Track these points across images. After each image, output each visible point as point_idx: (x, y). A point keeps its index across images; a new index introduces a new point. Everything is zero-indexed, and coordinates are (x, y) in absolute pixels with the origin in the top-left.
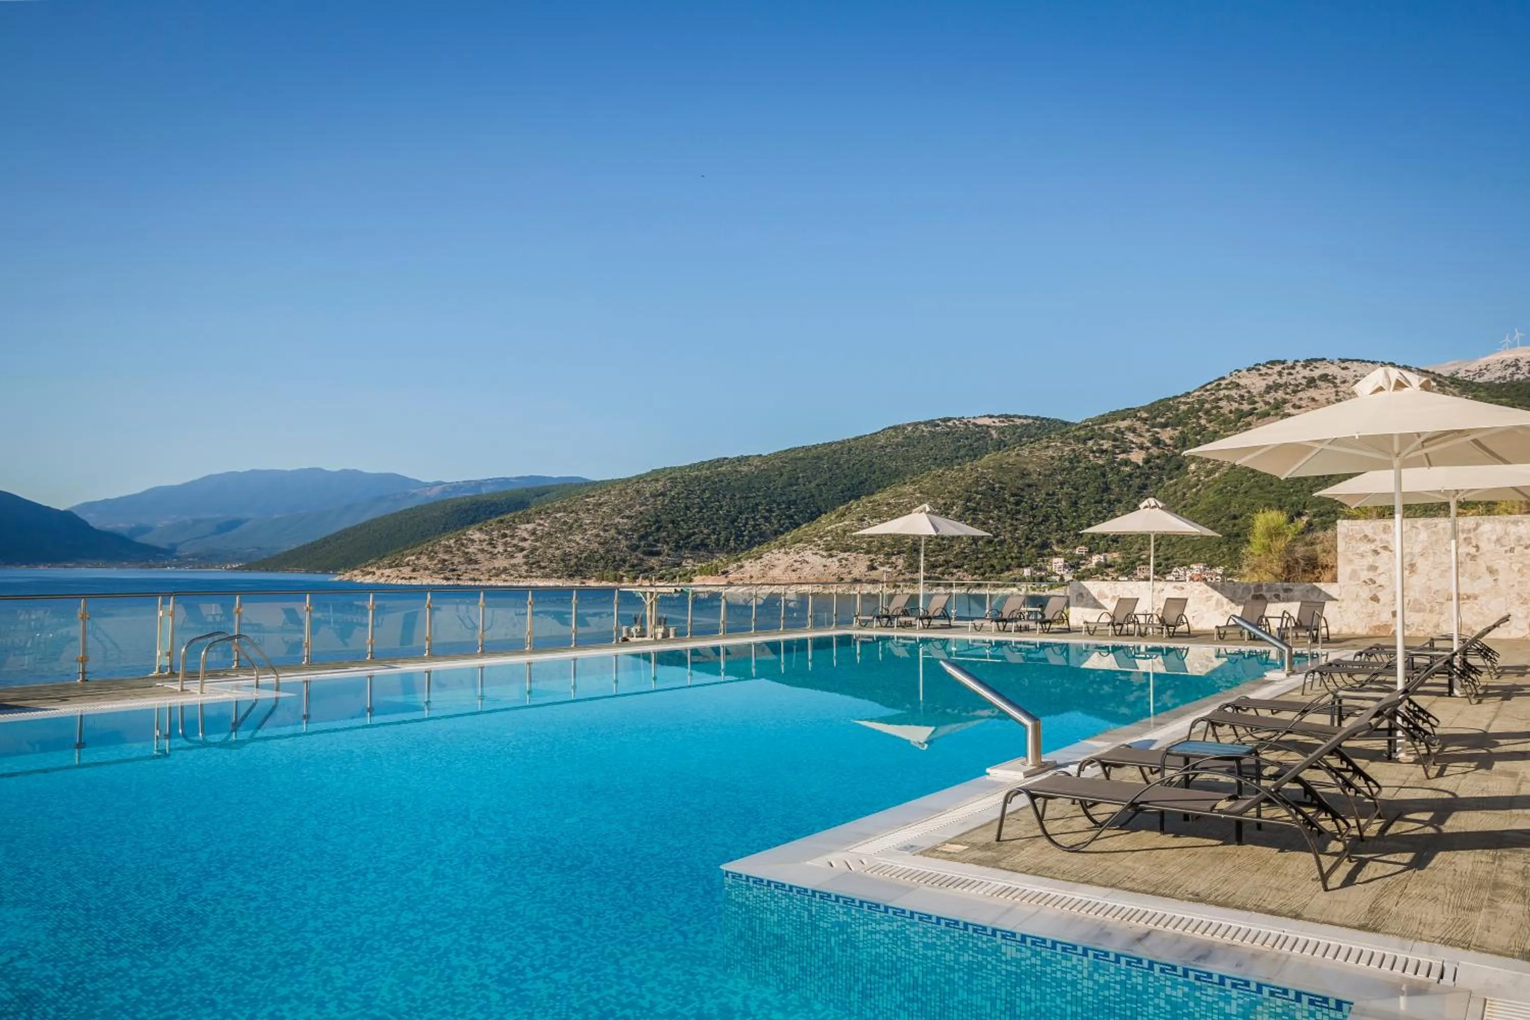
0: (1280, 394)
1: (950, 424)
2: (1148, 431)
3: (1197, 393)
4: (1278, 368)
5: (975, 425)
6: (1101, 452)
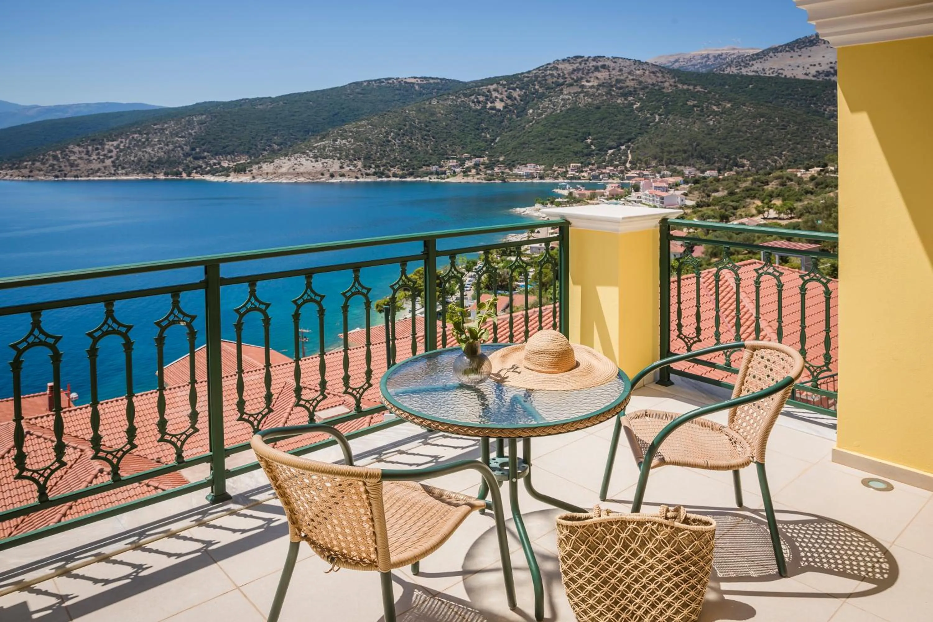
0: (580, 75)
1: (390, 81)
2: (506, 91)
3: (535, 72)
4: (579, 60)
5: (406, 82)
6: (479, 102)
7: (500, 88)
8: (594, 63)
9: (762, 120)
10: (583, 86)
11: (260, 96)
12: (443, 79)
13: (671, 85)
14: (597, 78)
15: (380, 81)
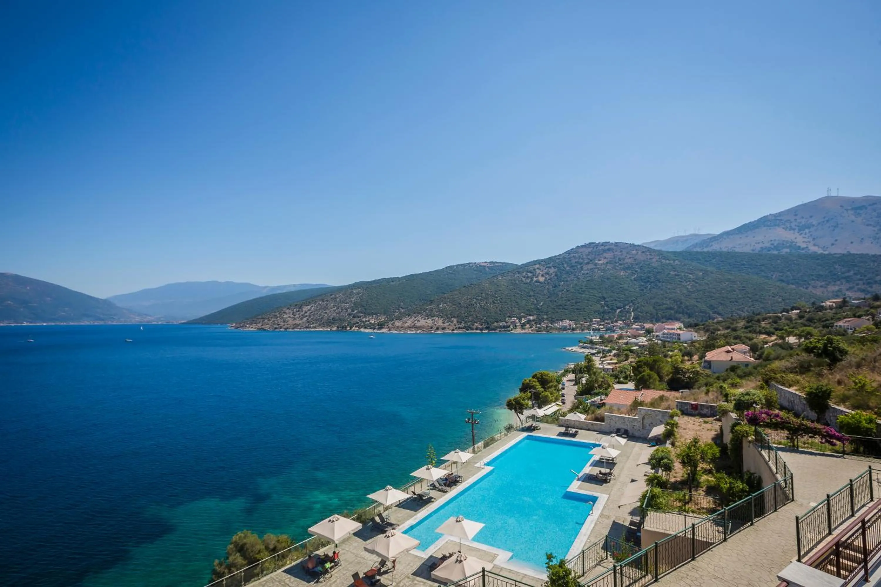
0: (594, 256)
2: (545, 269)
4: (593, 246)
5: (480, 266)
6: (528, 277)
7: (541, 268)
8: (603, 247)
9: (727, 283)
10: (596, 264)
11: (392, 277)
12: (504, 263)
13: (657, 261)
14: (605, 258)
15: (464, 265)
